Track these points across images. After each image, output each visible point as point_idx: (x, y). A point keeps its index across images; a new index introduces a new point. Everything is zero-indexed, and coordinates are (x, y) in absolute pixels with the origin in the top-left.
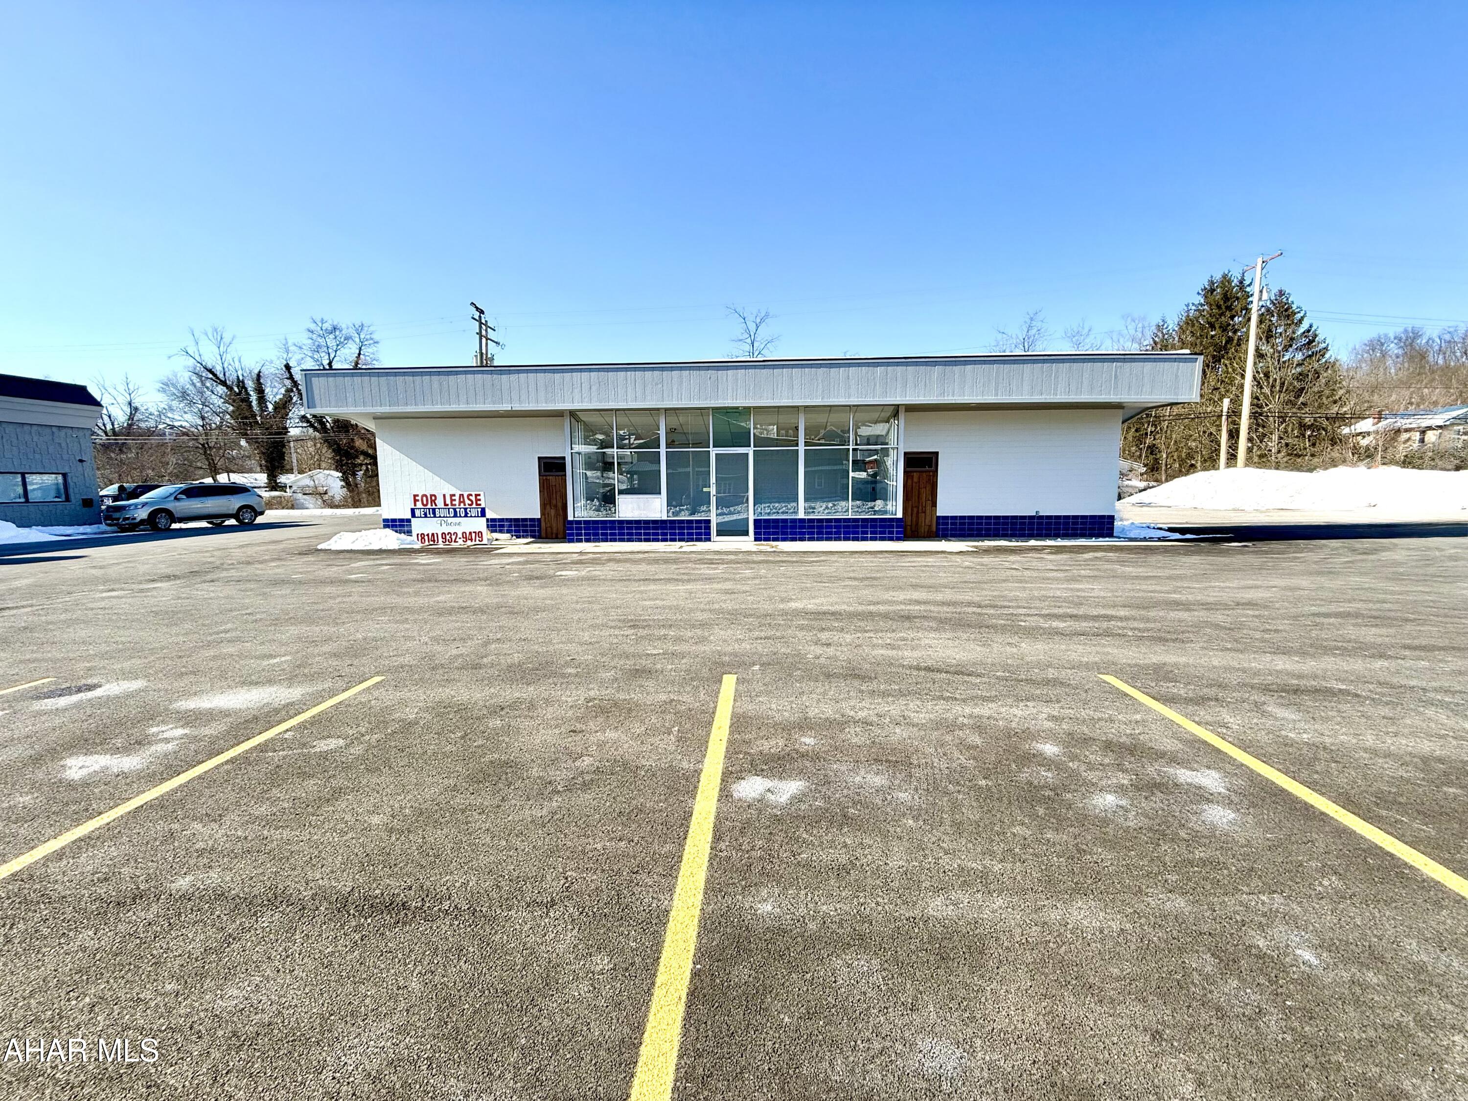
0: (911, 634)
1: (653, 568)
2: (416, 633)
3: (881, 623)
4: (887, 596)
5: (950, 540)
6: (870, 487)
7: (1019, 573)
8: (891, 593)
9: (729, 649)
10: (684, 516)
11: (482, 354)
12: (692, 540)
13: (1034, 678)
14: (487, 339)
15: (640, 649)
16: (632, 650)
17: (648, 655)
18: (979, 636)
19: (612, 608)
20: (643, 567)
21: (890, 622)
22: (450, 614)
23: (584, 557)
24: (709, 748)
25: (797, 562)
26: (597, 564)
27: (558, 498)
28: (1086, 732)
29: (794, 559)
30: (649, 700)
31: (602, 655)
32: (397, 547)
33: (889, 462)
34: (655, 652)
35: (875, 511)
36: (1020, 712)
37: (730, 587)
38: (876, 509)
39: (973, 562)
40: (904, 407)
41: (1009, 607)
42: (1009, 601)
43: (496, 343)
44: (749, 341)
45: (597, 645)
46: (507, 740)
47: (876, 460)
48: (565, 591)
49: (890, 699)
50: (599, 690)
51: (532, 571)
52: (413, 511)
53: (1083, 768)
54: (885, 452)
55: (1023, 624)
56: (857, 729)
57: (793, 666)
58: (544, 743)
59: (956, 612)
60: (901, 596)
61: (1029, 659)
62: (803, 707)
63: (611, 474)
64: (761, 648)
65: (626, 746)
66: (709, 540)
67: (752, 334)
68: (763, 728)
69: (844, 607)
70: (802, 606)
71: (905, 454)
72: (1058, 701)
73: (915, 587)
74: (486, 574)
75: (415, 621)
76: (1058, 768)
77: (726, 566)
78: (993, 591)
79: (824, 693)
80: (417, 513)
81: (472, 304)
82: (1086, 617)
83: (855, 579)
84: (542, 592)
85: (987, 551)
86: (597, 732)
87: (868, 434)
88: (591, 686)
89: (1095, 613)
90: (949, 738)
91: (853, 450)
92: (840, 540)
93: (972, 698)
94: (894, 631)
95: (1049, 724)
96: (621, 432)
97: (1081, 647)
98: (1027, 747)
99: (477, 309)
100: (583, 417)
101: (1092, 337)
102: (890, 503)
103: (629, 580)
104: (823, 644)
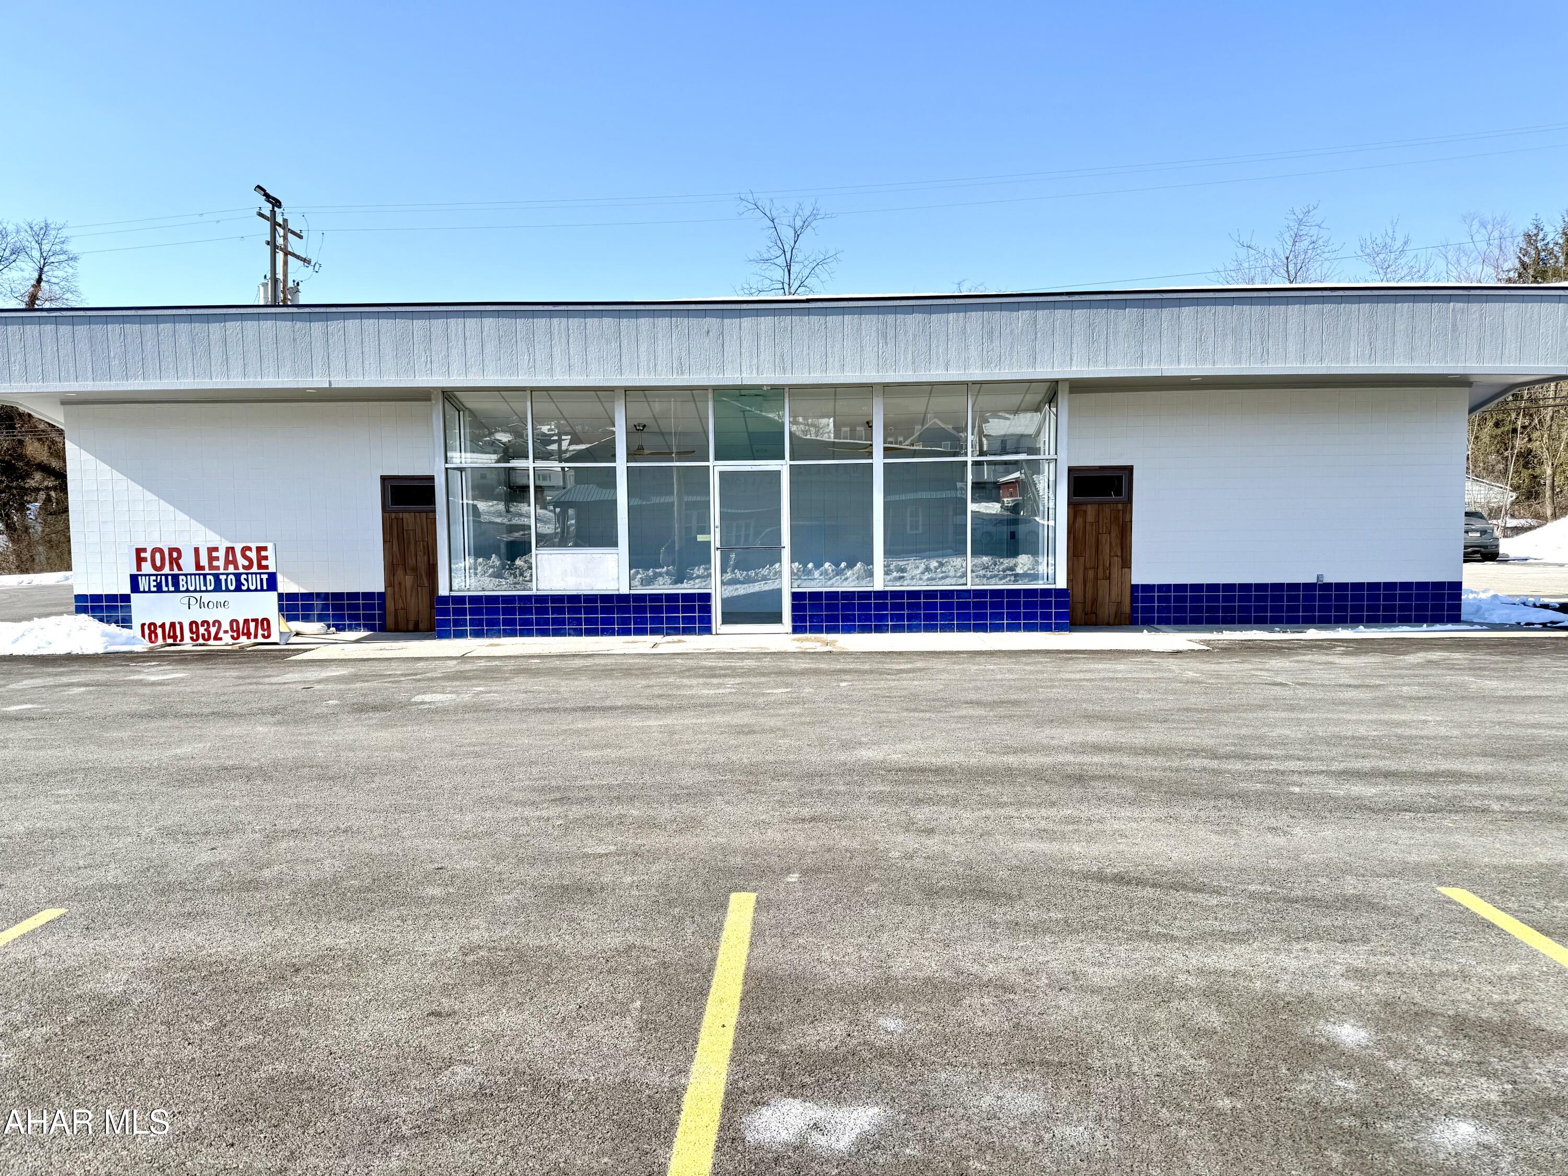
0: (1085, 811)
1: (603, 686)
2: (131, 822)
3: (1029, 789)
4: (1043, 735)
5: (1158, 630)
6: (1005, 530)
7: (1288, 693)
8: (1048, 731)
9: (741, 841)
10: (663, 587)
11: (275, 281)
12: (676, 631)
13: (1319, 895)
14: (287, 253)
15: (571, 844)
16: (556, 847)
17: (586, 855)
18: (1214, 814)
19: (520, 764)
20: (584, 683)
21: (1046, 788)
22: (202, 782)
23: (468, 667)
24: (701, 1042)
25: (871, 672)
26: (493, 679)
27: (420, 554)
28: (1419, 999)
29: (867, 667)
30: (588, 946)
31: (499, 858)
32: (101, 650)
33: (1042, 482)
34: (601, 850)
35: (1016, 575)
36: (1294, 963)
37: (746, 720)
38: (1019, 571)
39: (1202, 672)
40: (1067, 386)
41: (1271, 757)
42: (1271, 746)
43: (304, 260)
44: (781, 261)
45: (487, 840)
46: (304, 1033)
47: (1017, 481)
48: (428, 732)
49: (1048, 939)
50: (488, 929)
51: (365, 695)
52: (134, 580)
53: (1414, 1070)
54: (1035, 467)
55: (1297, 790)
56: (986, 1000)
57: (865, 873)
58: (379, 1041)
59: (1170, 769)
60: (1067, 736)
61: (1307, 857)
62: (883, 956)
63: (523, 508)
64: (801, 839)
65: (538, 1042)
66: (707, 630)
67: (788, 248)
68: (805, 1001)
69: (959, 758)
70: (880, 757)
71: (1071, 470)
72: (1365, 940)
73: (1091, 718)
74: (274, 702)
75: (132, 797)
76: (1366, 1073)
77: (738, 680)
78: (1239, 727)
79: (923, 930)
80: (143, 584)
81: (259, 187)
82: (1414, 776)
83: (979, 703)
84: (386, 736)
85: (1228, 650)
86: (483, 1014)
87: (1002, 432)
88: (473, 922)
89: (1430, 768)
90: (1159, 1015)
91: (976, 463)
92: (952, 630)
93: (1203, 936)
94: (1053, 804)
95: (1348, 986)
96: (545, 429)
97: (1404, 834)
98: (1308, 1030)
99: (268, 197)
100: (469, 401)
101: (1410, 255)
102: (1043, 560)
103: (554, 710)
104: (920, 831)
